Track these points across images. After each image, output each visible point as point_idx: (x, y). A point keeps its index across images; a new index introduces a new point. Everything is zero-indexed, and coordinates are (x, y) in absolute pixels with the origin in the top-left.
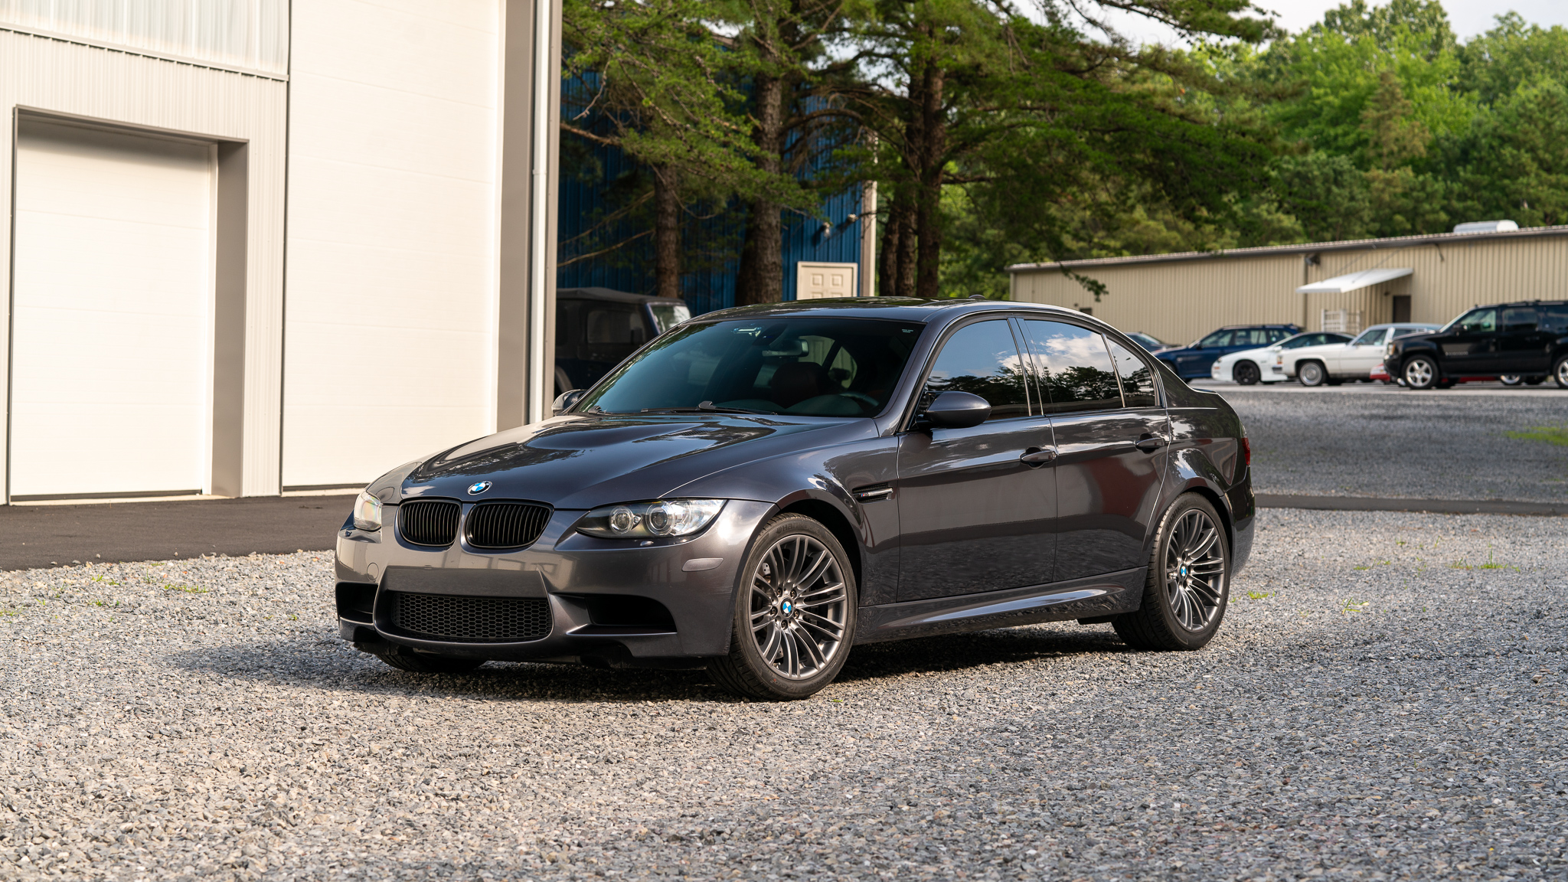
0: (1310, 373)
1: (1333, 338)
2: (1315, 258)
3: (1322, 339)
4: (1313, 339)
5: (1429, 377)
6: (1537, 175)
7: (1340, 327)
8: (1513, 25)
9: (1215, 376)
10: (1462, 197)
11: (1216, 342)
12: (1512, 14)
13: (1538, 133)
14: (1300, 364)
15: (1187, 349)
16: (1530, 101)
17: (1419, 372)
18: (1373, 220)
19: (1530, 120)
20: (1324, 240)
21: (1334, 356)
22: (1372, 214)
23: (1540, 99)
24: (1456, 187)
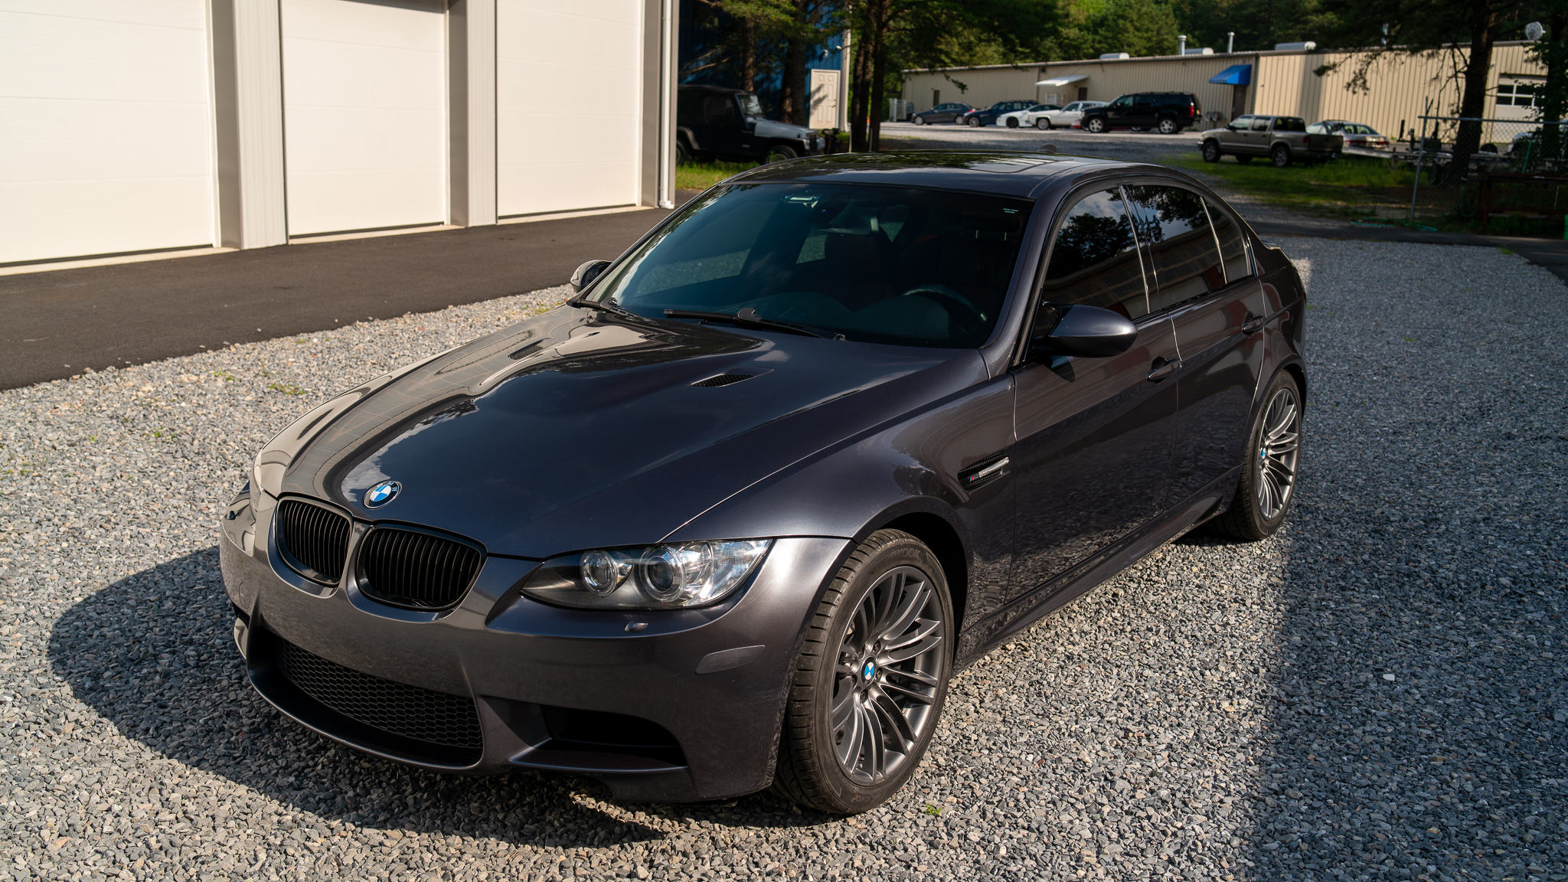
0: (1043, 123)
1: (1052, 108)
2: (1043, 69)
3: (1048, 108)
4: (1042, 108)
5: (1100, 127)
6: (1132, 33)
7: (1055, 103)
9: (998, 124)
10: (1100, 42)
11: (997, 108)
13: (1135, 14)
14: (1038, 119)
15: (985, 111)
17: (1096, 124)
19: (1131, 7)
20: (1042, 61)
21: (1054, 116)
24: (1098, 38)
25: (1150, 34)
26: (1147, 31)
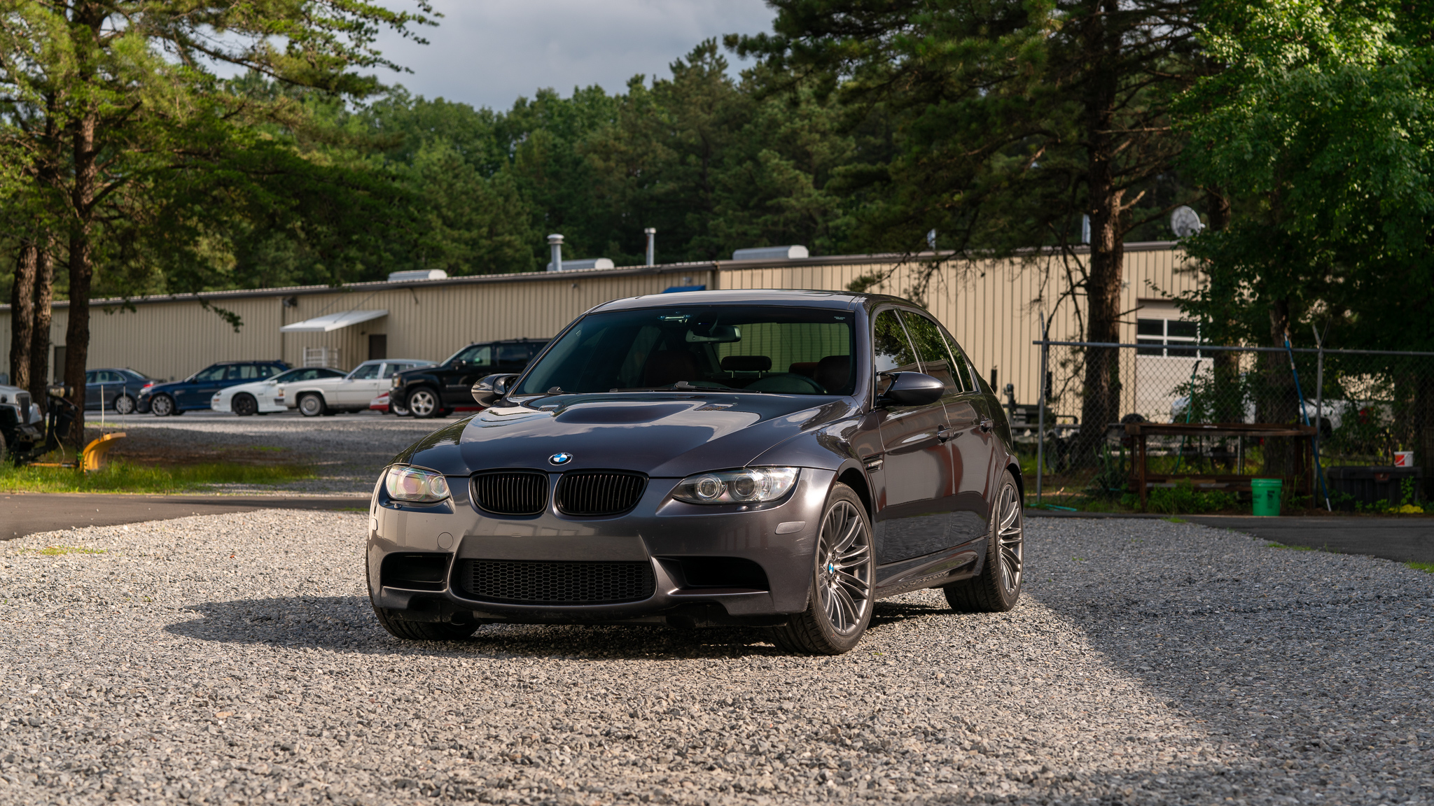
0: (310, 404)
1: (323, 373)
3: (314, 373)
4: (300, 374)
5: (431, 407)
6: (442, 230)
7: (322, 363)
8: (399, 96)
9: (215, 407)
11: (208, 377)
12: (399, 86)
13: (442, 193)
14: (300, 396)
15: (183, 384)
16: (434, 164)
17: (422, 402)
18: (297, 268)
19: (434, 180)
20: (254, 287)
21: (333, 388)
22: (297, 263)
23: (443, 162)
25: (475, 233)
26: (469, 226)
